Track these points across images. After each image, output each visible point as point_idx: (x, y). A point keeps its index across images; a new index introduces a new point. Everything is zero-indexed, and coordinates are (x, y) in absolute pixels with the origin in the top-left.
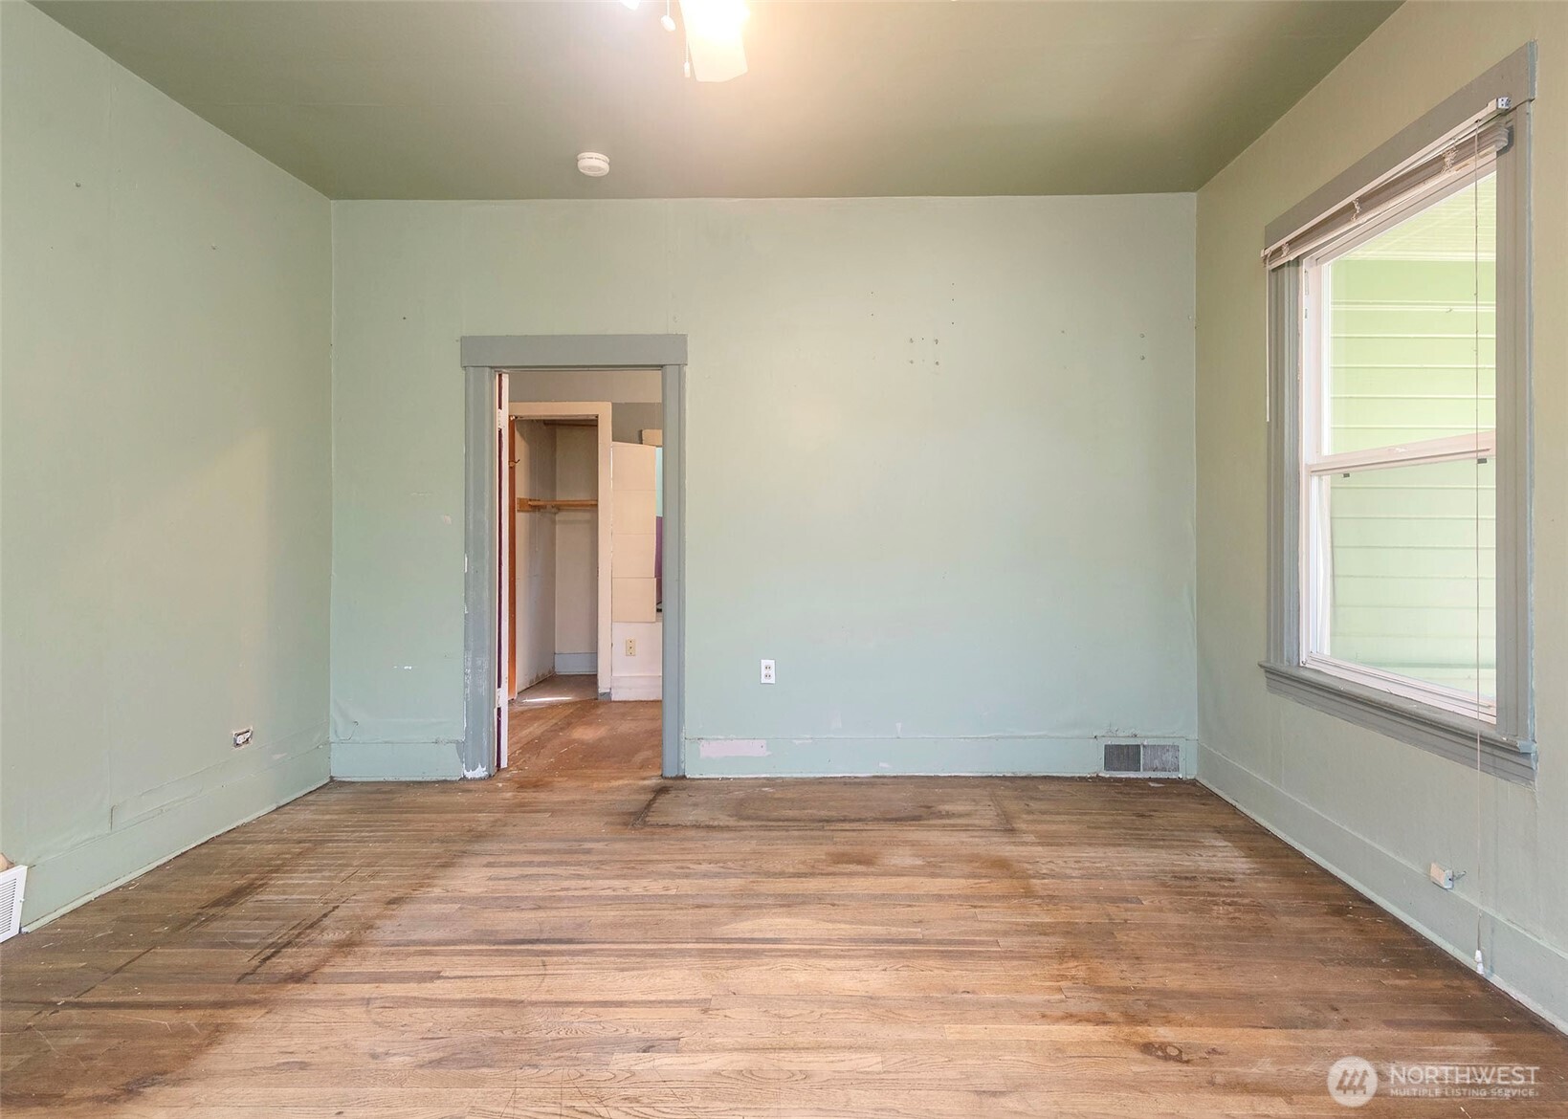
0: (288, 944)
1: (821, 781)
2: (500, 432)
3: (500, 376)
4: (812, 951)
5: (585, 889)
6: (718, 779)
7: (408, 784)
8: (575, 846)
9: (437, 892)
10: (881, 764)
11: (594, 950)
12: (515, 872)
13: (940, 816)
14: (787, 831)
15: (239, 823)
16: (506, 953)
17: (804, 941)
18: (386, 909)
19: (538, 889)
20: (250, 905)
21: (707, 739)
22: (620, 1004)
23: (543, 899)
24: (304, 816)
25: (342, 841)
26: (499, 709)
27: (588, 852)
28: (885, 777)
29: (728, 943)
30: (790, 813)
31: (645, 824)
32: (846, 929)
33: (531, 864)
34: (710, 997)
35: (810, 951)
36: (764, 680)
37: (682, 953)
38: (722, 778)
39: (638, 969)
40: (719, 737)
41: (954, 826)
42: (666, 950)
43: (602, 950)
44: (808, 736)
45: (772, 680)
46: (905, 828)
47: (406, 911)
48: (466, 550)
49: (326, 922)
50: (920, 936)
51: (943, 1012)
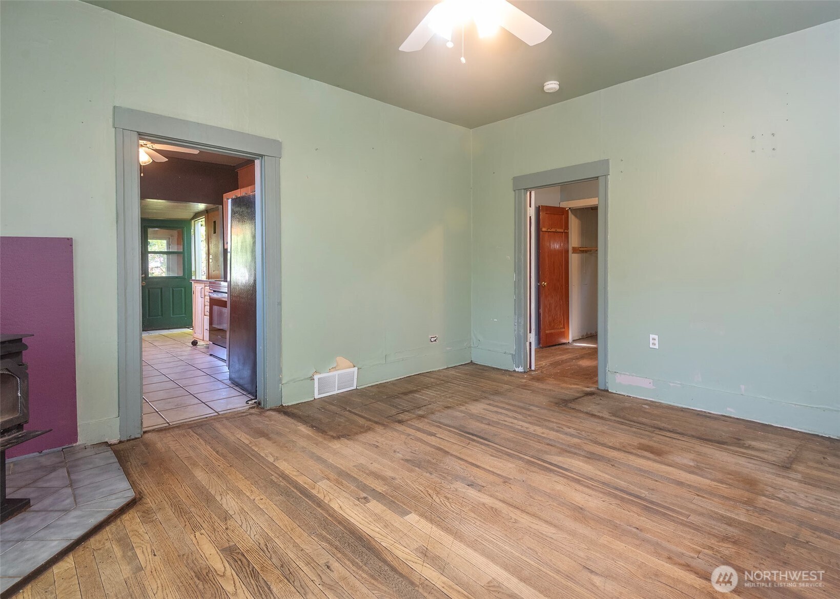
0: (407, 411)
1: (682, 410)
2: (530, 217)
3: (530, 193)
4: (579, 480)
5: (512, 423)
6: (624, 396)
7: (494, 368)
8: (527, 406)
9: (463, 408)
10: (728, 409)
11: (490, 445)
12: (495, 409)
13: (743, 446)
14: (631, 427)
15: (431, 370)
16: (461, 435)
17: (577, 474)
18: (443, 409)
19: (495, 418)
20: (410, 396)
21: (620, 374)
22: (478, 467)
23: (493, 421)
24: (453, 372)
25: (455, 384)
26: (530, 343)
27: (529, 410)
28: (730, 417)
29: (544, 462)
30: (644, 420)
31: (565, 406)
32: (606, 477)
33: (503, 408)
34: (512, 478)
35: (576, 479)
36: (651, 346)
37: (521, 458)
38: (627, 396)
39: (498, 458)
40: (627, 373)
41: (744, 453)
42: (516, 455)
43: (493, 446)
44: (679, 382)
45: (657, 347)
46: (706, 446)
47: (449, 411)
48: (515, 272)
49: (424, 408)
50: (643, 495)
51: (611, 530)
